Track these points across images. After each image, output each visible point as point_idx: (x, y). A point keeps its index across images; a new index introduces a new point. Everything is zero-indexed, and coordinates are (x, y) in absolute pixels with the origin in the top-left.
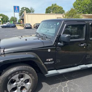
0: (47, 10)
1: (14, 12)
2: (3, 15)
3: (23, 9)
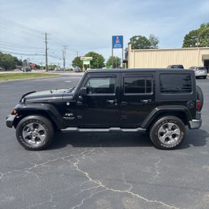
0: (187, 38)
1: (113, 47)
2: (95, 54)
3: (133, 39)
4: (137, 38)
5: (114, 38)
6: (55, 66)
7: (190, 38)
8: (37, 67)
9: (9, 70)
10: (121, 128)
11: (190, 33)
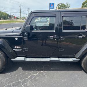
3: (59, 5)
4: (61, 5)
5: (50, 4)
6: (25, 18)
7: (85, 4)
8: (17, 18)
9: (6, 19)
10: (59, 58)
11: (85, 1)
